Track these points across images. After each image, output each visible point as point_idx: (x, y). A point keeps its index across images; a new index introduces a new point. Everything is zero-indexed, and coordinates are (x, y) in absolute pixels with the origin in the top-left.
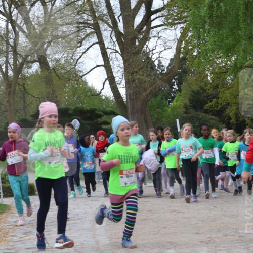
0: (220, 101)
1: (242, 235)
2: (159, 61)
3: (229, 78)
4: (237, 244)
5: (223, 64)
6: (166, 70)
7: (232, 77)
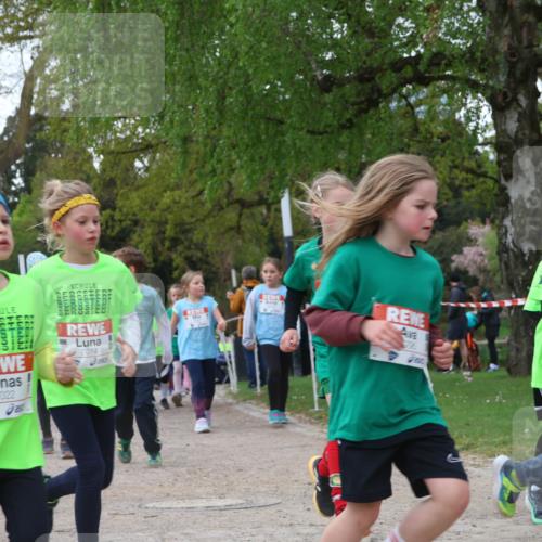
0: (118, 215)
1: (151, 512)
4: (140, 534)
5: (128, 133)
7: (146, 161)
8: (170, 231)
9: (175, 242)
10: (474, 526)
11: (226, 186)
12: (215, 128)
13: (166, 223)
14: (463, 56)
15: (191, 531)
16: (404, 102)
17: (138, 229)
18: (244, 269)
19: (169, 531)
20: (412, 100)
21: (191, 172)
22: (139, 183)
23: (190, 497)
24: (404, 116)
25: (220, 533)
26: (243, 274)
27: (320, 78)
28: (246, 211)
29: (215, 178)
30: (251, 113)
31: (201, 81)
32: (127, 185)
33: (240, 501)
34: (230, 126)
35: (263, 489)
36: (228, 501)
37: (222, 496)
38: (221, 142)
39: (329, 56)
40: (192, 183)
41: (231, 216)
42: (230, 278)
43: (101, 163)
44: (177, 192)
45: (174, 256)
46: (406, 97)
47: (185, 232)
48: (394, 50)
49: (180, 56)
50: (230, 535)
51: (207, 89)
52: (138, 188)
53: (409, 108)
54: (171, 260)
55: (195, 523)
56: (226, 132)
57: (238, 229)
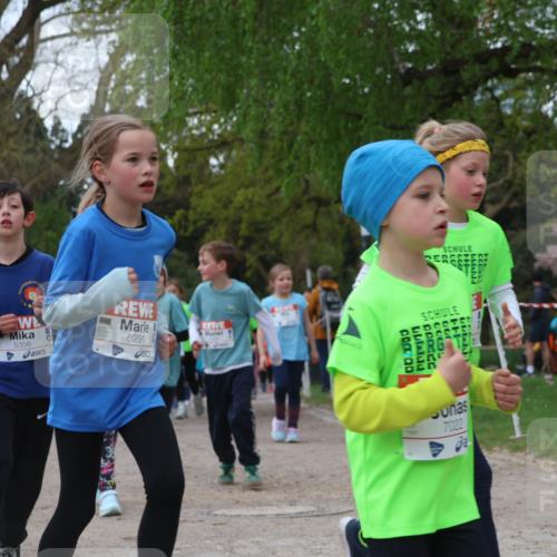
0: (192, 215)
1: (220, 520)
2: (56, 118)
3: (213, 161)
4: (208, 542)
5: (204, 130)
6: (70, 141)
7: (221, 158)
8: (244, 230)
9: (249, 241)
10: (553, 535)
11: (303, 185)
12: (292, 124)
13: (240, 221)
14: (552, 47)
15: (260, 539)
16: (489, 95)
17: (211, 228)
18: (320, 269)
19: (238, 538)
20: (498, 93)
21: (267, 169)
22: (213, 180)
23: (260, 504)
24: (488, 110)
25: (290, 541)
26: (319, 275)
27: (402, 71)
28: (323, 209)
29: (292, 176)
30: (330, 108)
31: (280, 75)
32: (202, 182)
33: (312, 508)
34: (308, 122)
35: (336, 497)
36: (299, 509)
37: (292, 503)
38: (299, 138)
39: (411, 48)
40: (268, 181)
41: (307, 214)
42: (304, 278)
43: (176, 161)
44: (251, 190)
45: (247, 255)
46: (491, 90)
47: (260, 231)
48: (479, 41)
49: (258, 49)
50: (300, 545)
51: (285, 83)
52: (212, 186)
53: (494, 102)
54: (245, 260)
55: (264, 531)
56: (304, 127)
57: (313, 227)
